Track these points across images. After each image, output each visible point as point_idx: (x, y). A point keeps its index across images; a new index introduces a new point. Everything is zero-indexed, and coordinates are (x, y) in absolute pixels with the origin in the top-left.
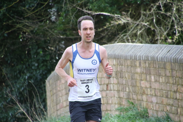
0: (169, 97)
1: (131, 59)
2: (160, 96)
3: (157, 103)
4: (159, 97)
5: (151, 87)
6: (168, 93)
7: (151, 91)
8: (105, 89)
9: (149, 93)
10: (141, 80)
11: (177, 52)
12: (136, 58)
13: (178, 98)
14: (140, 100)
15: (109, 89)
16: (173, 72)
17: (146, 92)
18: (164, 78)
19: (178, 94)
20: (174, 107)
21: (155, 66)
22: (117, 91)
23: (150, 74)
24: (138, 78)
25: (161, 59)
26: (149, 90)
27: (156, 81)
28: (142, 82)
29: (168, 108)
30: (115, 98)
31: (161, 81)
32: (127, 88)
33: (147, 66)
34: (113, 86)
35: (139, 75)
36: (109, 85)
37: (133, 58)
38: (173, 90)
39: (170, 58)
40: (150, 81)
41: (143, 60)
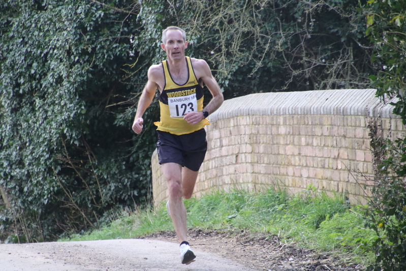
0: (326, 166)
1: (271, 115)
2: (313, 167)
3: (308, 178)
4: (311, 168)
5: (299, 154)
6: (324, 160)
7: (300, 160)
8: (234, 162)
9: (297, 164)
10: (287, 144)
11: (339, 99)
12: (280, 113)
13: (339, 167)
14: (283, 175)
15: (239, 161)
16: (333, 128)
17: (293, 162)
18: (319, 138)
19: (339, 162)
20: (334, 181)
21: (307, 122)
22: (251, 163)
23: (299, 134)
24: (282, 142)
25: (315, 111)
26: (297, 158)
27: (308, 145)
28: (287, 148)
29: (325, 183)
30: (249, 174)
31: (315, 144)
32: (266, 159)
33: (295, 122)
34: (246, 157)
35: (284, 138)
36: (240, 156)
37: (275, 112)
38: (333, 157)
39: (329, 108)
40: (300, 145)
41: (289, 114)
